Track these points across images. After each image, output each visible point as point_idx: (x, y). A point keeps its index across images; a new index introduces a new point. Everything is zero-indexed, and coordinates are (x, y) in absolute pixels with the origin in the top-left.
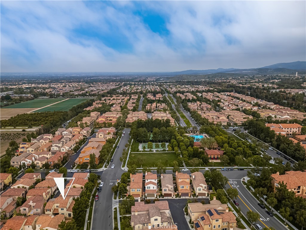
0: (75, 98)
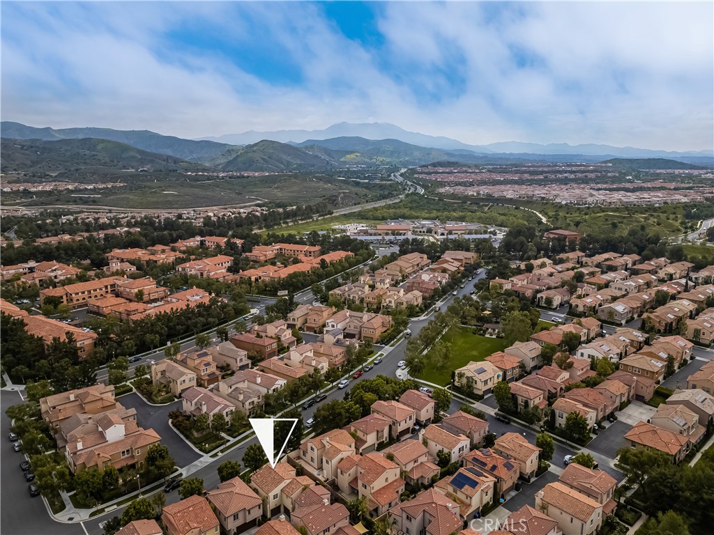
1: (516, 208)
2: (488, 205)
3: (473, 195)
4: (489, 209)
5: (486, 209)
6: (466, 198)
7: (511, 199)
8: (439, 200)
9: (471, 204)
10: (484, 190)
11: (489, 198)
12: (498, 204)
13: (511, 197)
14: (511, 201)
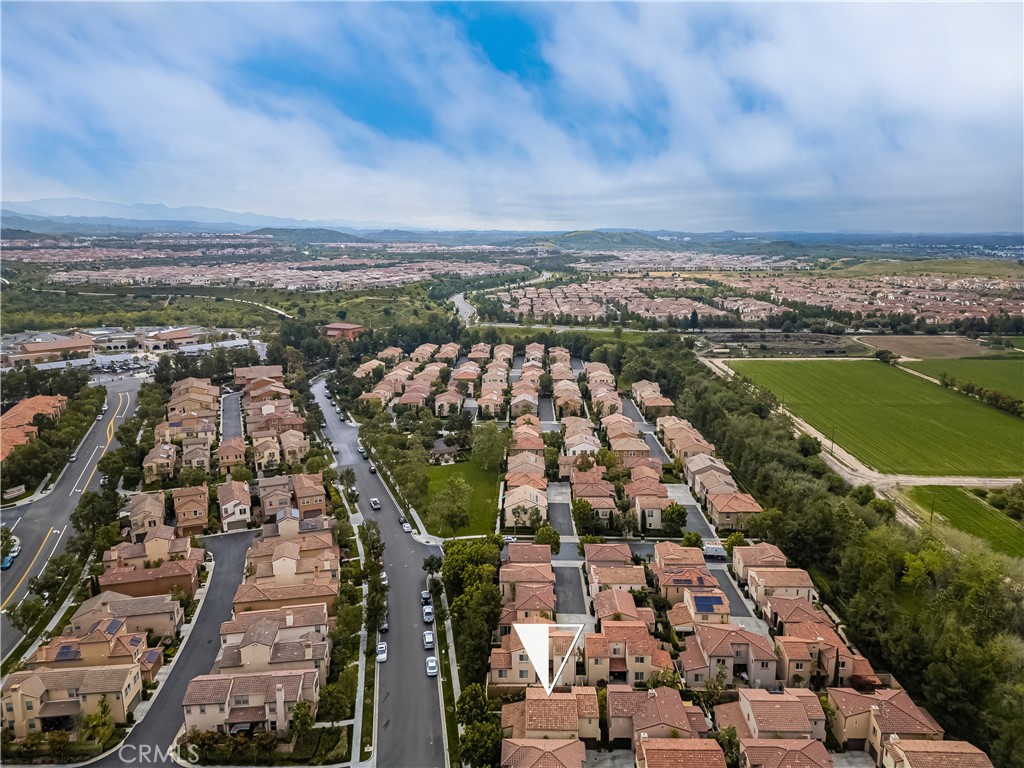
1: (218, 300)
2: (167, 298)
3: (129, 284)
4: (170, 303)
5: (166, 303)
6: (120, 291)
7: (202, 287)
8: (67, 294)
9: (135, 298)
10: (144, 275)
11: (162, 288)
12: (183, 296)
13: (200, 283)
14: (201, 289)
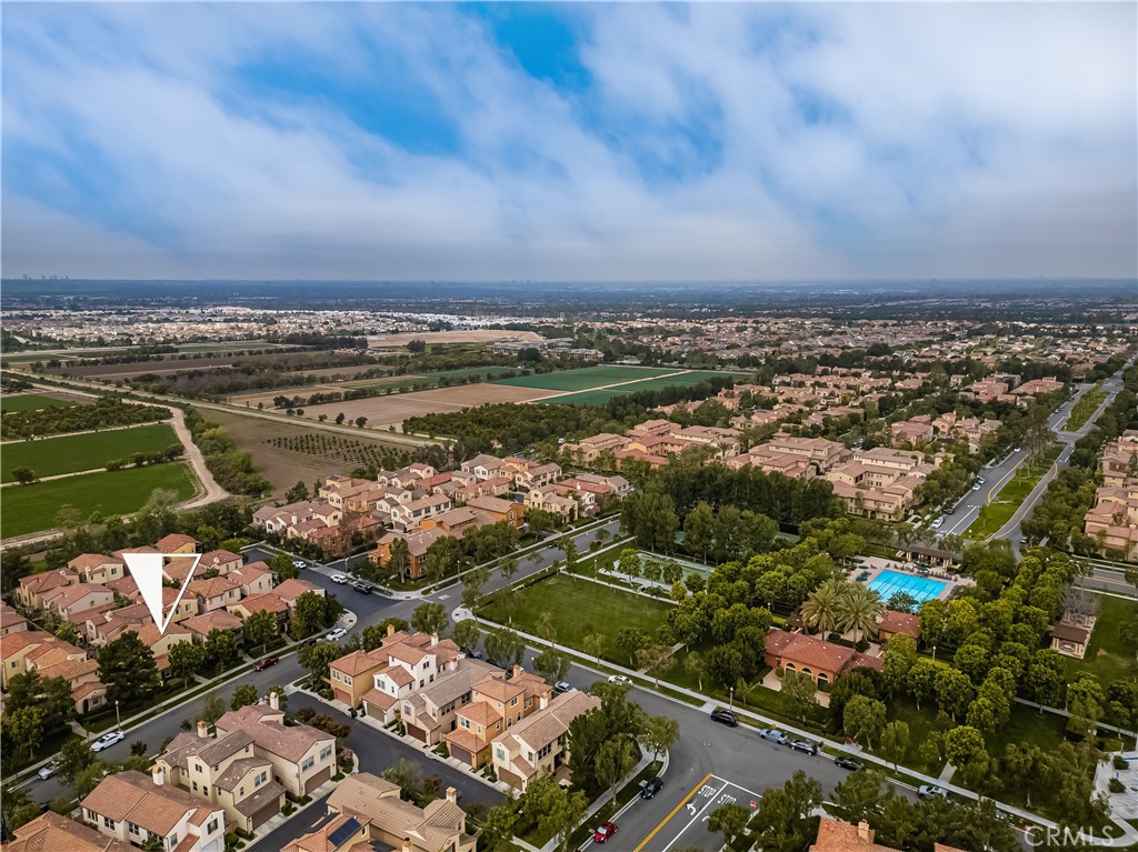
0: (714, 368)
